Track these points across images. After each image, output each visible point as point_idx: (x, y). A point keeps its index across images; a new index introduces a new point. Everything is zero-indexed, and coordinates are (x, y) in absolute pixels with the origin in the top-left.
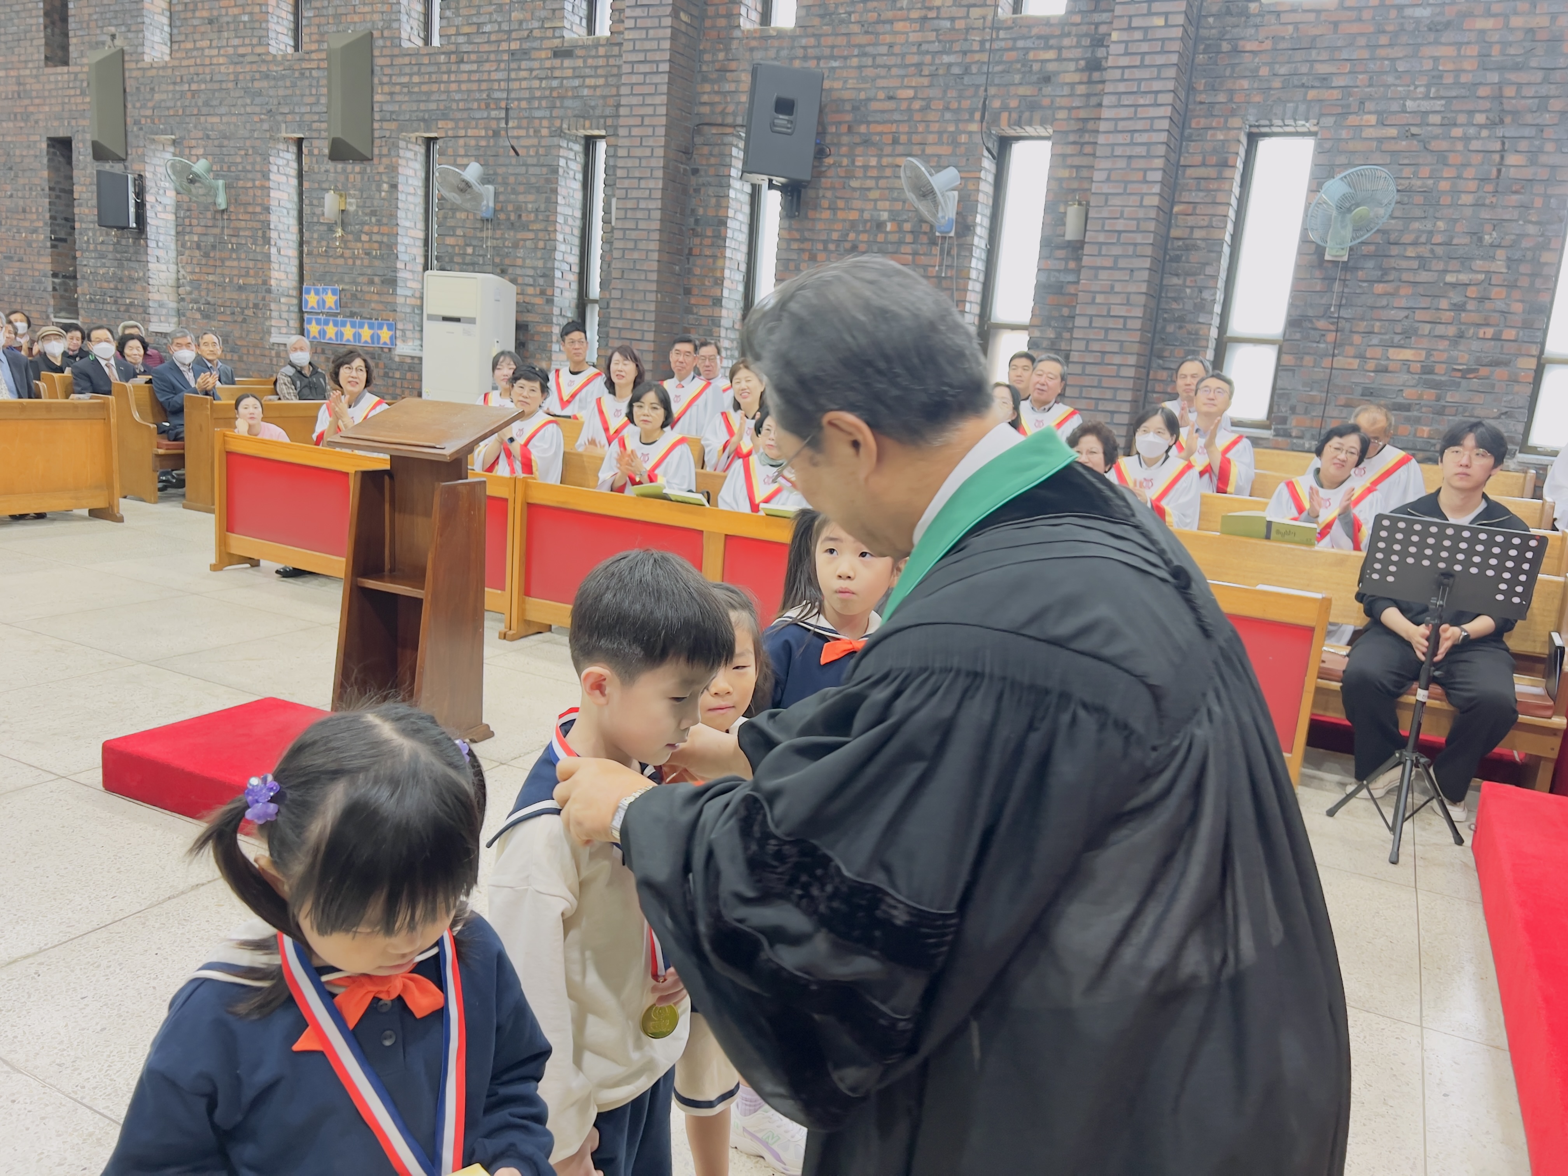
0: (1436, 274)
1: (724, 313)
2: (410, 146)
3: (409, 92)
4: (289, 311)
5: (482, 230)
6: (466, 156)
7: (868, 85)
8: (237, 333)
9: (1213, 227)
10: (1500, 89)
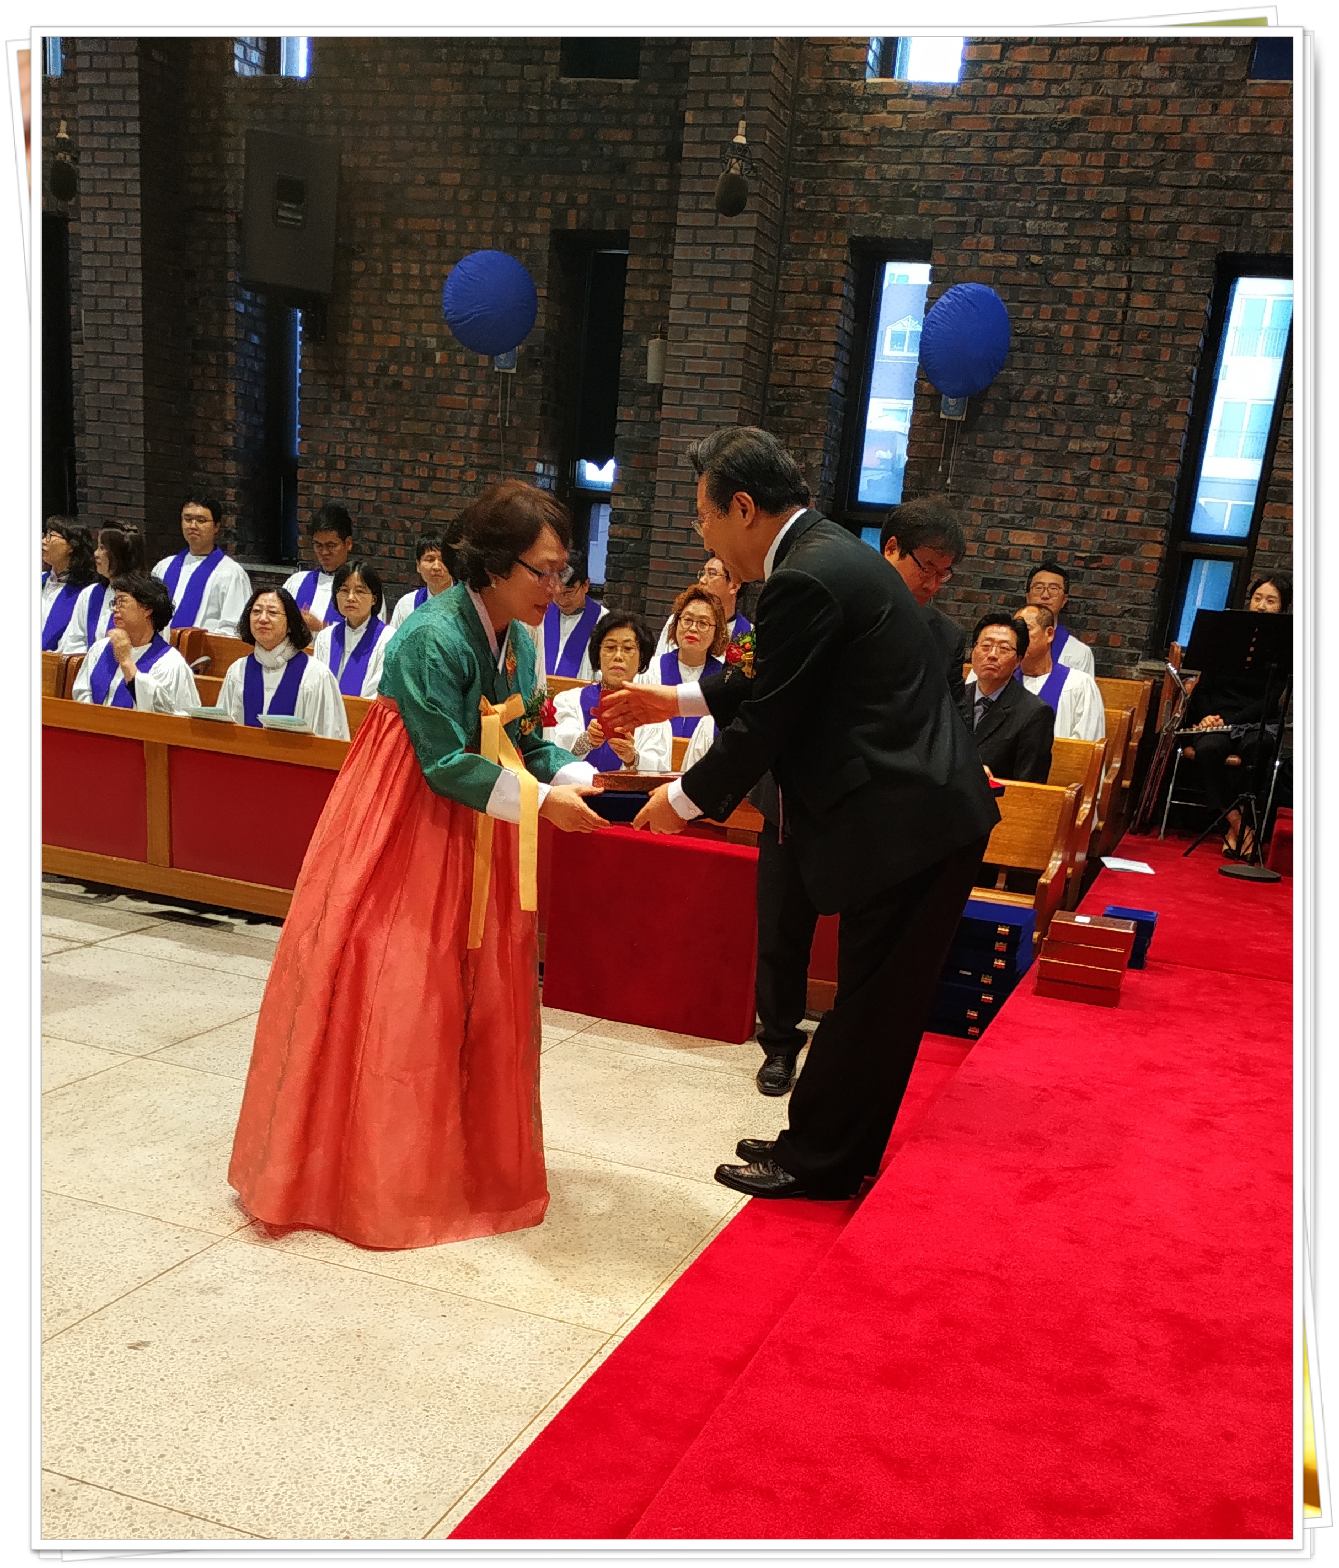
0: (1058, 440)
7: (403, 164)
9: (818, 372)
10: (1127, 210)
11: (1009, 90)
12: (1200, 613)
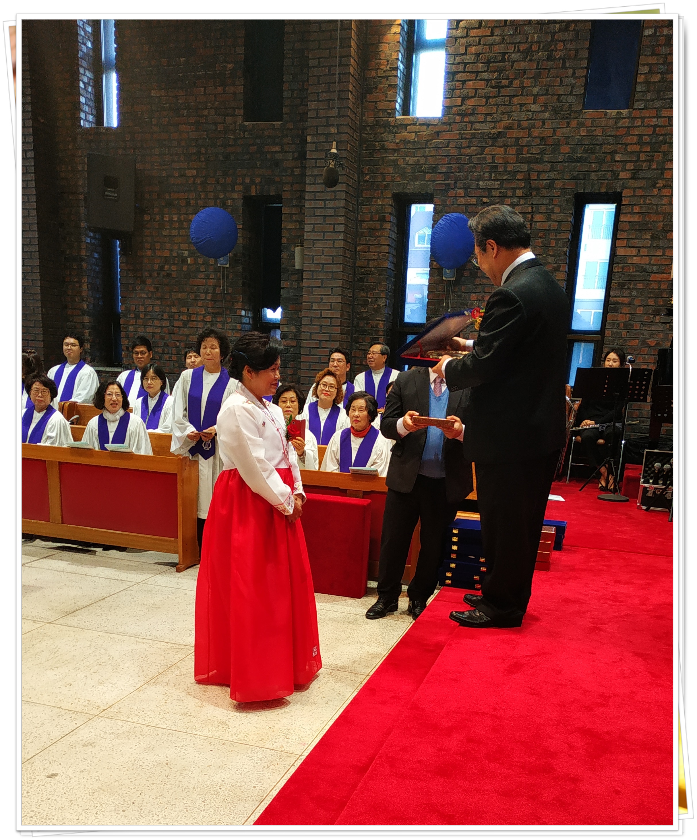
7: (167, 167)
9: (380, 260)
10: (529, 175)
11: (466, 119)
12: (579, 370)
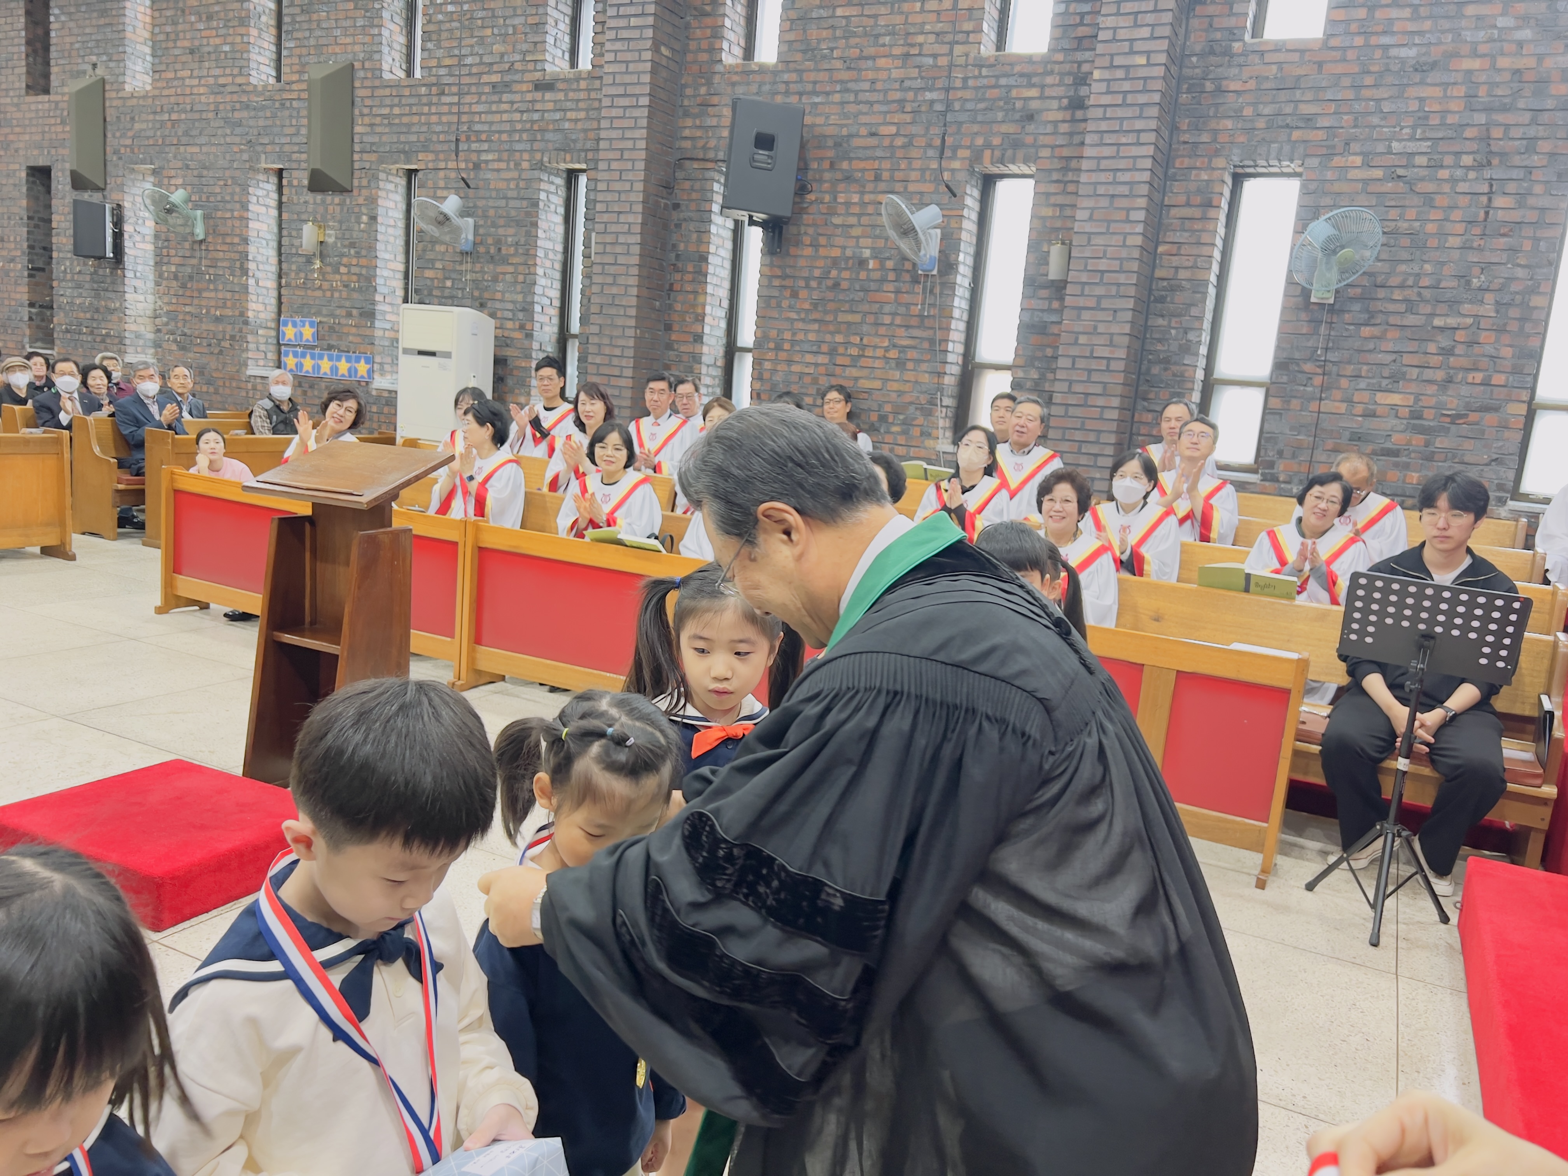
0: (1424, 317)
1: (705, 349)
2: (391, 178)
3: (390, 124)
4: (266, 343)
5: (461, 263)
6: (446, 188)
7: (850, 122)
8: (213, 365)
9: (1198, 268)
10: (1488, 130)
